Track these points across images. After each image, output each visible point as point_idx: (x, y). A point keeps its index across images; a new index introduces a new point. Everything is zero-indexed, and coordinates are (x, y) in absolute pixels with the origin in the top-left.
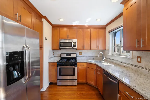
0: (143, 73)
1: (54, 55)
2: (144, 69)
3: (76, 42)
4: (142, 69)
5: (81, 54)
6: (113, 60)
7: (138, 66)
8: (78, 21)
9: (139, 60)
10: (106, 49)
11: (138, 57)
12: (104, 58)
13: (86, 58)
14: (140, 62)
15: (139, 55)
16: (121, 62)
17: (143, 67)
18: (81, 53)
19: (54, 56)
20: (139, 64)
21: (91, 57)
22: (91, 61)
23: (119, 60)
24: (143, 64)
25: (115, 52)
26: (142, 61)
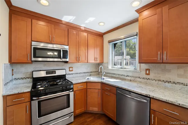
0: (152, 84)
1: (13, 75)
2: (153, 80)
3: (68, 50)
4: (151, 80)
5: (72, 70)
6: (114, 74)
7: (146, 78)
8: (75, 17)
9: (148, 72)
10: (104, 61)
11: (146, 70)
12: (104, 73)
13: (78, 75)
14: (149, 74)
15: (147, 68)
16: (126, 76)
17: (151, 79)
18: (72, 67)
19: (14, 77)
20: (148, 77)
21: (86, 73)
22: (88, 79)
23: (123, 74)
24: (152, 76)
25: (115, 65)
26: (150, 73)
